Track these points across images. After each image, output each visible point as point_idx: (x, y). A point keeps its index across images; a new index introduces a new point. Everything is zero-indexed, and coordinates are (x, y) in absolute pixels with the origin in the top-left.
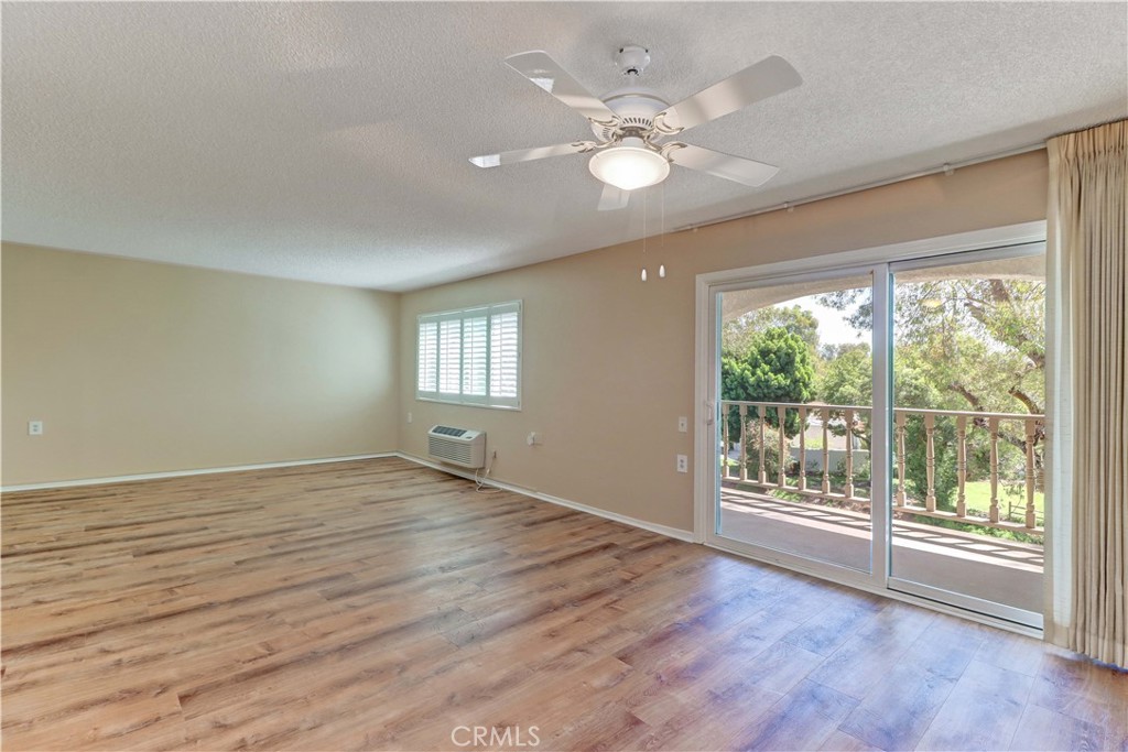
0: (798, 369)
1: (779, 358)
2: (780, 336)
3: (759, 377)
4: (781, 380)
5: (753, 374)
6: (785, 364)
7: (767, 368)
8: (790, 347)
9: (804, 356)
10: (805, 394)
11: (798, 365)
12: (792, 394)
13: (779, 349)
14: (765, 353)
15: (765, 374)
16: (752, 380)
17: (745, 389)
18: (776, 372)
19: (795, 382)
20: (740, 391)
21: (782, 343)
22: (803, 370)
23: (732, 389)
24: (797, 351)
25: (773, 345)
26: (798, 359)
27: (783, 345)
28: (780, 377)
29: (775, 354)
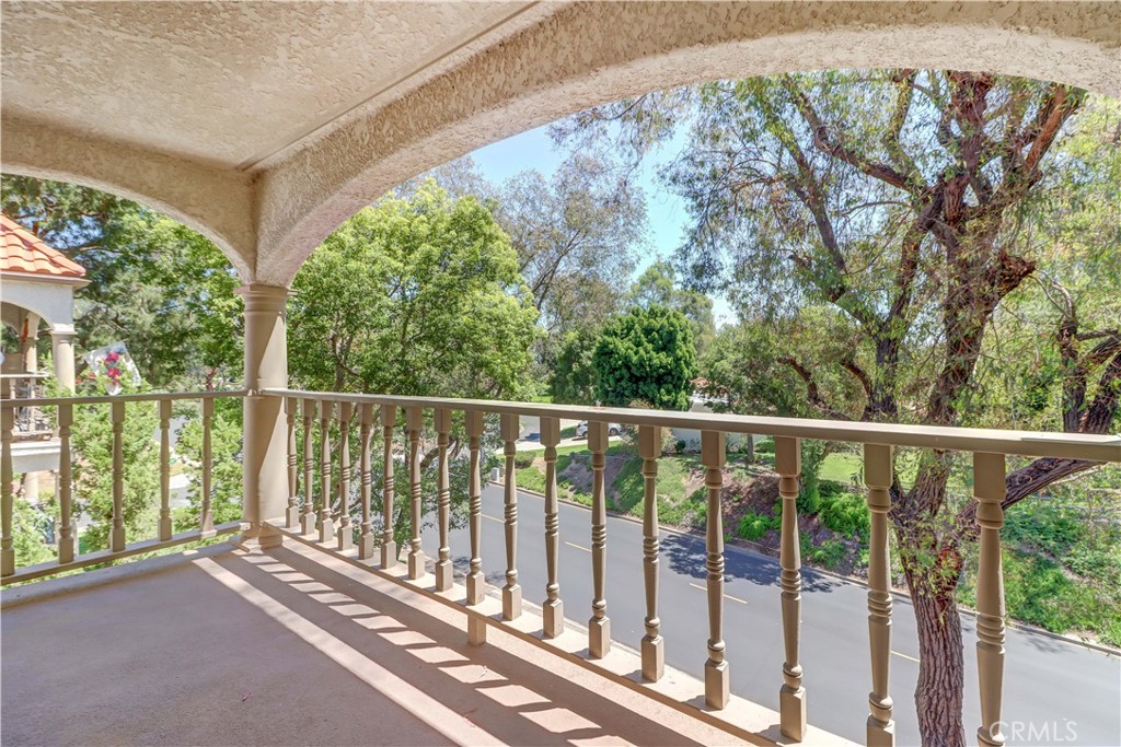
0: (680, 347)
1: (661, 336)
2: (663, 314)
3: (641, 356)
4: (662, 358)
5: (636, 353)
6: (667, 343)
7: (650, 346)
8: (672, 325)
9: (686, 334)
10: (687, 372)
11: (680, 343)
12: (674, 373)
13: (662, 327)
14: (648, 331)
15: (647, 352)
16: (635, 359)
17: (629, 368)
18: (657, 350)
19: (677, 360)
20: (624, 371)
21: (664, 321)
22: (684, 349)
23: (616, 369)
24: (678, 329)
25: (657, 323)
26: (679, 336)
27: (666, 323)
28: (662, 355)
29: (658, 332)
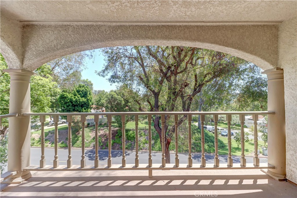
0: (88, 96)
1: (83, 93)
2: (83, 86)
3: (76, 99)
4: (84, 99)
5: (75, 98)
6: (85, 95)
7: (79, 96)
8: (86, 90)
9: (90, 93)
10: (90, 103)
11: (88, 95)
12: (87, 104)
13: (83, 90)
14: (78, 91)
15: (78, 98)
16: (74, 100)
17: (72, 102)
18: (82, 97)
19: (88, 100)
20: (70, 103)
21: (84, 88)
22: (90, 97)
23: (67, 103)
24: (88, 91)
25: (81, 89)
26: (88, 93)
27: (84, 89)
28: (83, 98)
29: (81, 92)
